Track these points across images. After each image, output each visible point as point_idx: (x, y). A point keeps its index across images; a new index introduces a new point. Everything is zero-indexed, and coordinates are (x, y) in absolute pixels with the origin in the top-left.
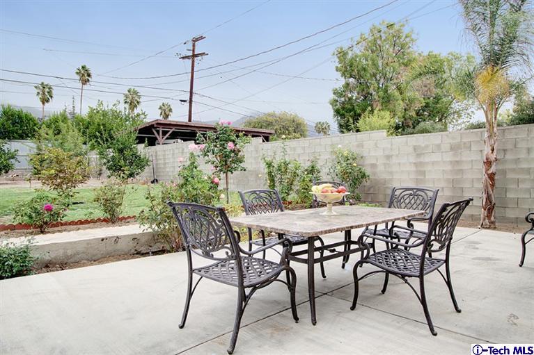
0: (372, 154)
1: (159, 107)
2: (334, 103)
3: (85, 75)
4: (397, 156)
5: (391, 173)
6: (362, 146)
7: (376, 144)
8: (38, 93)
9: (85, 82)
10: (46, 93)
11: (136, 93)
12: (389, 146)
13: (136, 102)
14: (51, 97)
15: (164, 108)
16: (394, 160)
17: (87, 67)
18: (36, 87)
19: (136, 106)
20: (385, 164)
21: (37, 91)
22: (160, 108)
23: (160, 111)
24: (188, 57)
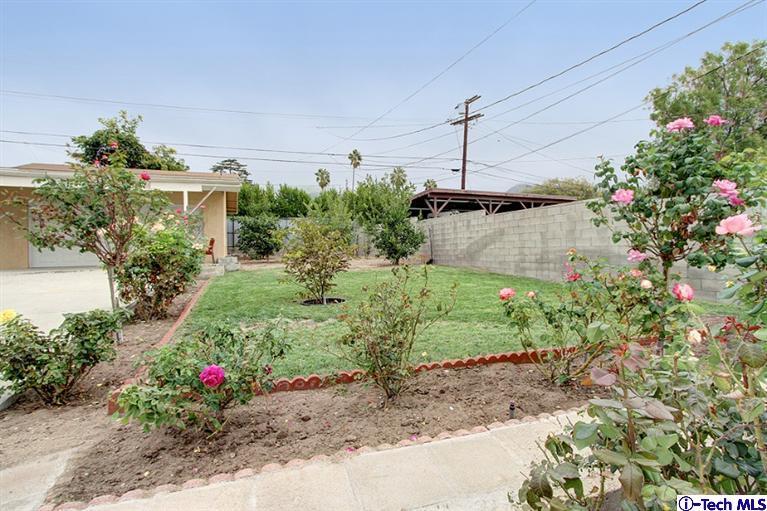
3: (356, 159)
8: (318, 179)
9: (356, 165)
10: (325, 179)
11: (401, 172)
14: (329, 181)
17: (358, 152)
21: (316, 177)
24: (460, 122)
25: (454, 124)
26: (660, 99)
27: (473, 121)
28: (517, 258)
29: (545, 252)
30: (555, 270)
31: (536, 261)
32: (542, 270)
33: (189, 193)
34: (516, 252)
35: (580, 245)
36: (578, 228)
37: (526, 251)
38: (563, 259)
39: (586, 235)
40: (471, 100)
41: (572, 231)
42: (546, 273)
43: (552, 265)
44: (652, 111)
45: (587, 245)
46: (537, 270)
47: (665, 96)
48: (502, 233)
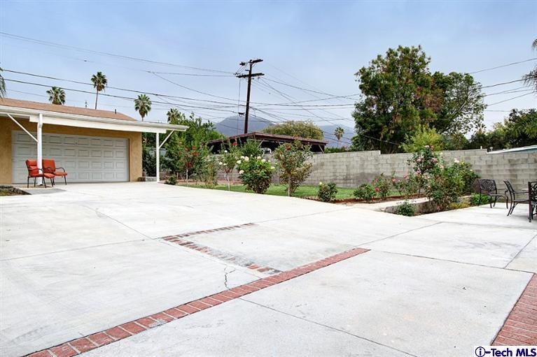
0: (477, 163)
1: (167, 113)
2: (356, 116)
3: (100, 82)
4: (496, 165)
5: (492, 176)
6: (469, 159)
7: (480, 158)
8: (51, 97)
9: (100, 88)
10: (59, 98)
11: (146, 99)
12: (490, 159)
13: (146, 108)
14: (64, 101)
15: (172, 114)
16: (494, 168)
17: (103, 74)
18: (49, 92)
19: (146, 112)
20: (487, 170)
21: (49, 95)
22: (169, 114)
23: (168, 117)
24: (245, 76)
25: (240, 77)
26: (365, 74)
27: (256, 78)
28: (332, 178)
29: (348, 175)
30: (354, 183)
31: (344, 179)
32: (347, 183)
33: (160, 134)
34: (332, 174)
35: (366, 171)
36: (366, 163)
37: (338, 174)
38: (357, 178)
39: (369, 167)
40: (254, 62)
41: (363, 165)
42: (348, 185)
43: (352, 181)
44: (360, 83)
45: (370, 171)
46: (344, 183)
47: (368, 74)
48: (322, 164)
